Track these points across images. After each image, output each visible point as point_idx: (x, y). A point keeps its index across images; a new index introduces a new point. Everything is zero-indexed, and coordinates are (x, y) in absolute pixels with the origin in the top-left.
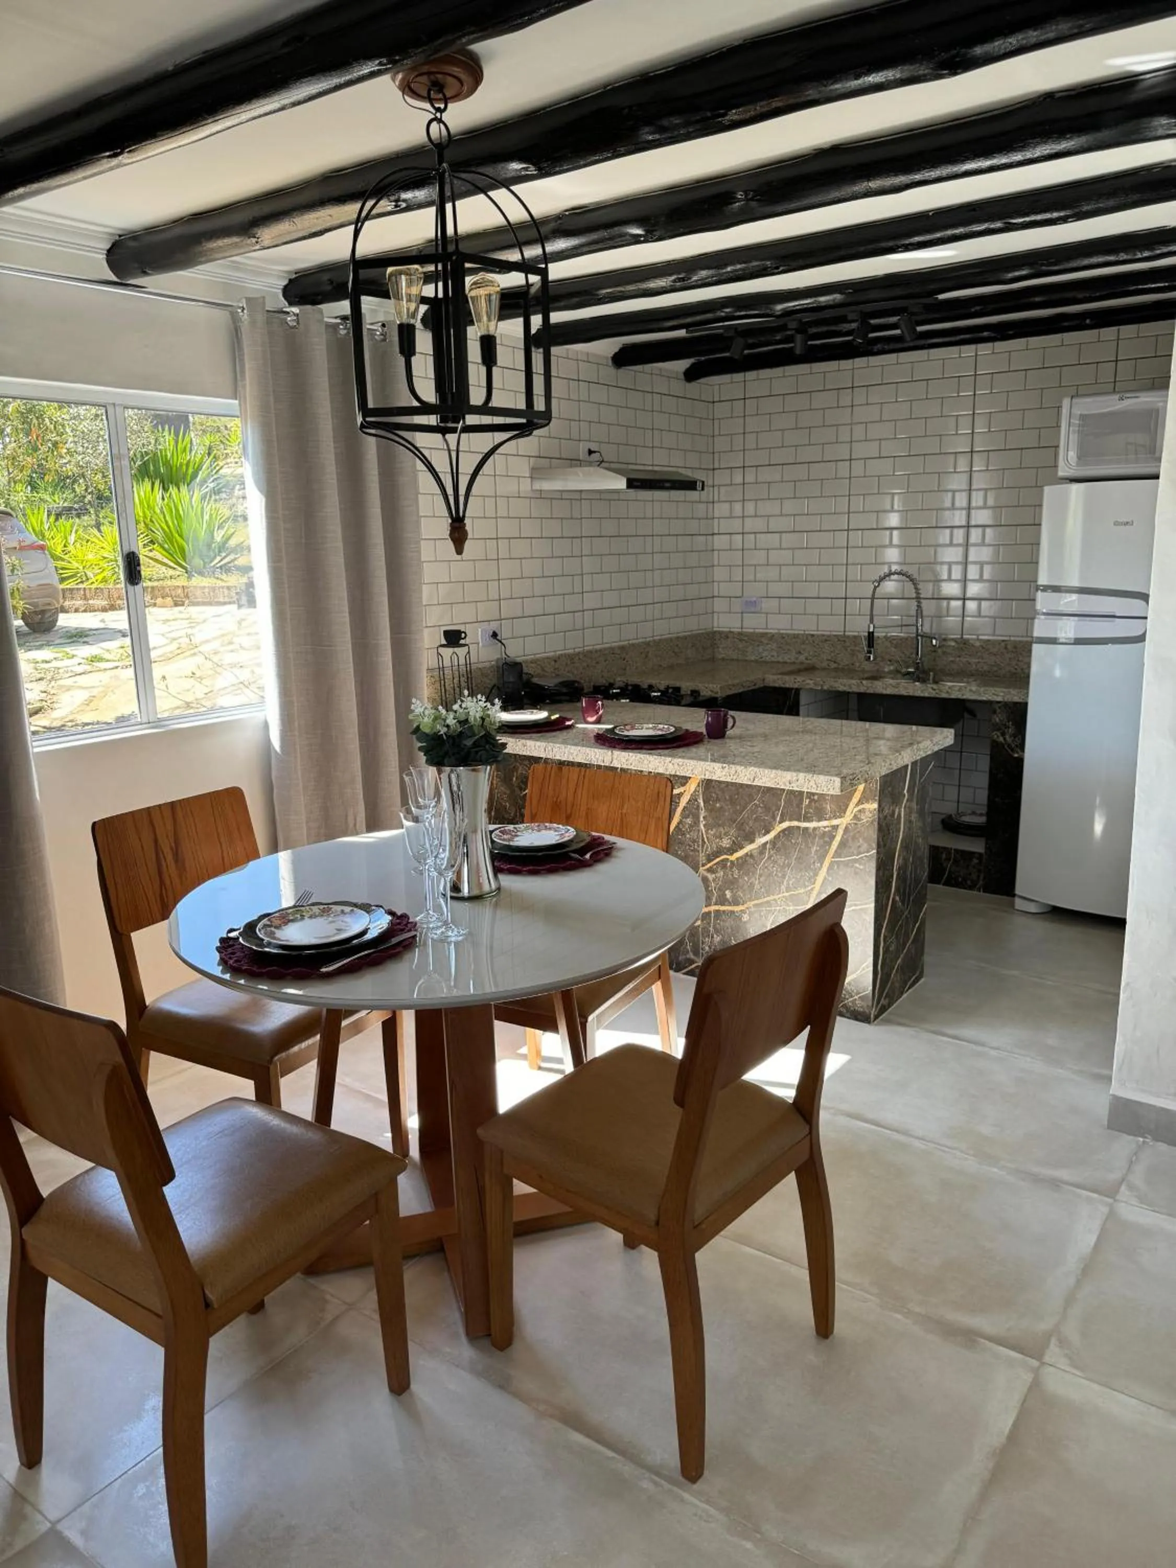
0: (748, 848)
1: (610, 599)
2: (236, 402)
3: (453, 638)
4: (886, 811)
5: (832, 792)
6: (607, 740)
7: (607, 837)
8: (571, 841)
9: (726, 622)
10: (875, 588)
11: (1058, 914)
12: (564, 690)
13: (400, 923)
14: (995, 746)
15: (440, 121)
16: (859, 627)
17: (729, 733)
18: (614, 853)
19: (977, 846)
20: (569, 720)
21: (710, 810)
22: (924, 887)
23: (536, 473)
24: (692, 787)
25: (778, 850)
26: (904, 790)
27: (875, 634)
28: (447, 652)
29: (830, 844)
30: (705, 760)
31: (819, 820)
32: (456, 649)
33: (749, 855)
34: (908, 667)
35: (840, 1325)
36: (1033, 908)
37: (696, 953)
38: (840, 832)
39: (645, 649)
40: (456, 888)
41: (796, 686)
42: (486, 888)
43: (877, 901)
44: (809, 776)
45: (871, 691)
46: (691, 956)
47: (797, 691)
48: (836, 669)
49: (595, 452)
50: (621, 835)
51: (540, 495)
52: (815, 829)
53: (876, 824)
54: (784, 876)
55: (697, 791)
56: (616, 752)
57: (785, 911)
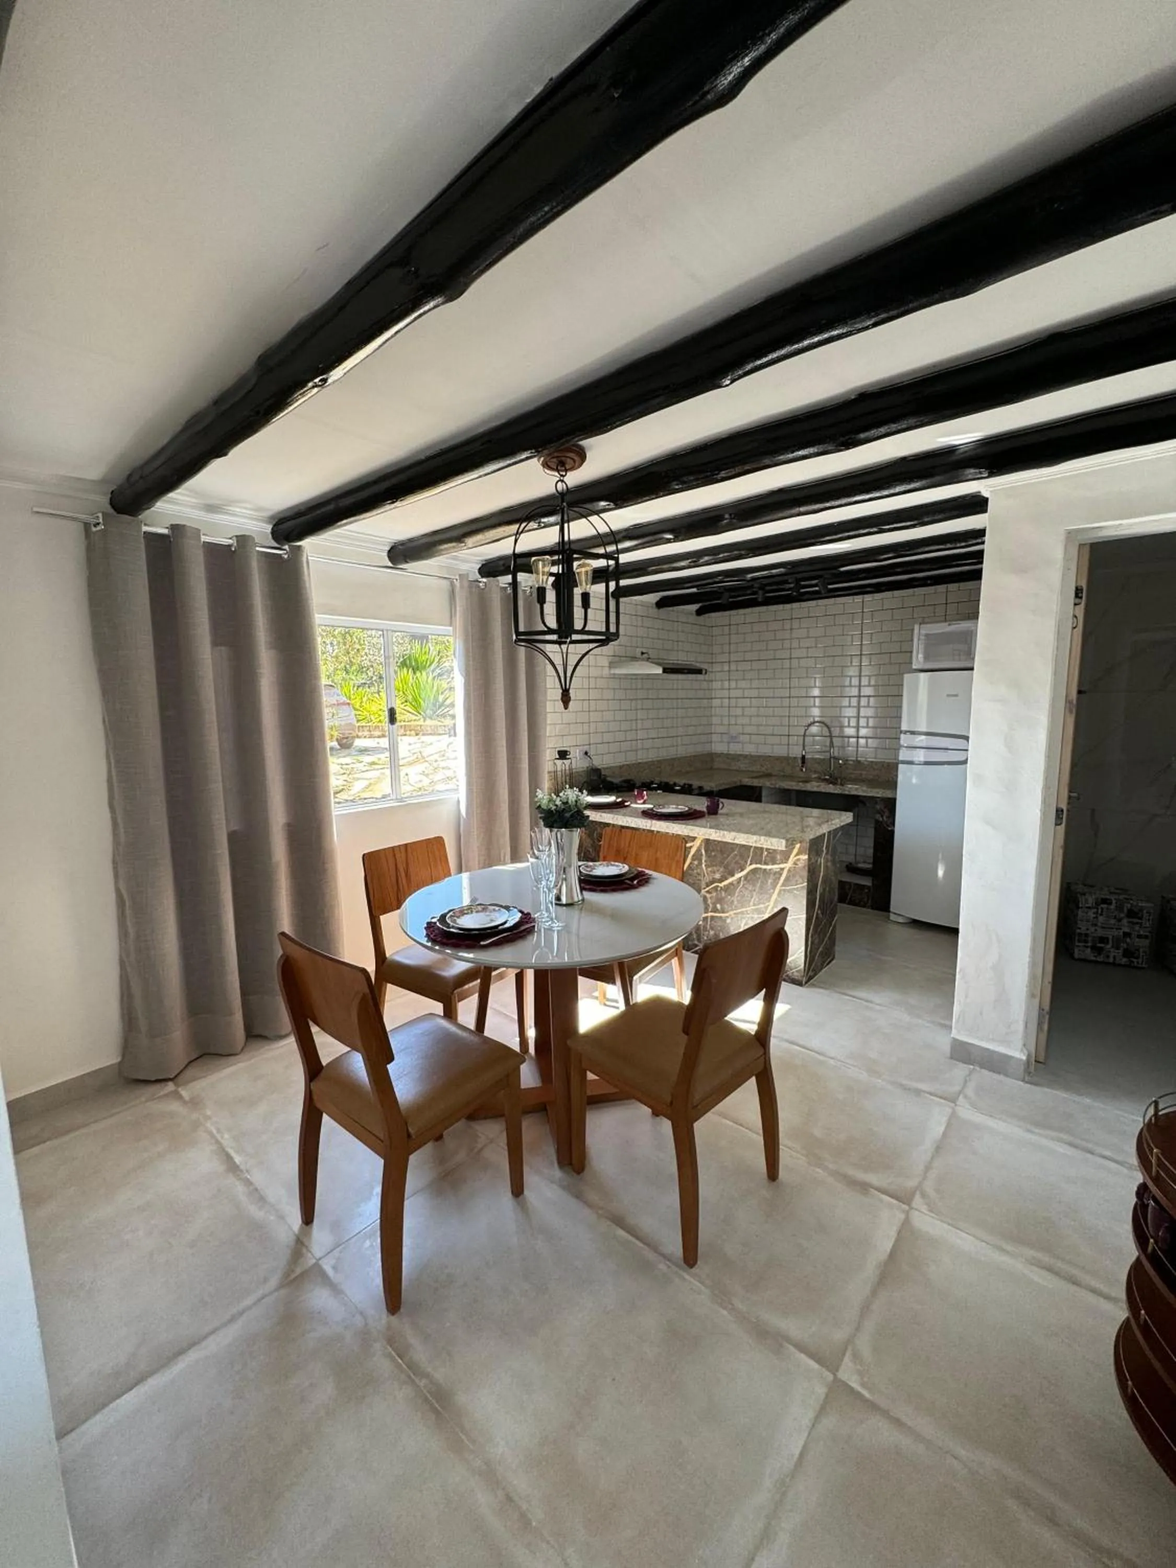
0: (730, 880)
1: (653, 734)
2: (451, 628)
3: (563, 755)
4: (813, 860)
5: (780, 849)
6: (647, 814)
7: (647, 871)
8: (626, 873)
9: (719, 747)
10: (806, 730)
11: (916, 924)
12: (625, 785)
13: (526, 918)
14: (877, 822)
15: (562, 481)
16: (797, 752)
17: (720, 811)
18: (651, 881)
19: (867, 882)
20: (627, 802)
21: (708, 856)
22: (836, 906)
23: (612, 665)
24: (697, 843)
25: (749, 881)
26: (823, 848)
27: (806, 757)
28: (559, 762)
29: (779, 878)
30: (705, 827)
31: (773, 864)
32: (565, 761)
33: (731, 884)
34: (825, 775)
35: (782, 1173)
36: (901, 920)
37: (699, 940)
38: (785, 872)
39: (671, 762)
40: (558, 898)
41: (760, 785)
42: (576, 899)
43: (807, 913)
44: (767, 838)
45: (804, 789)
46: (696, 942)
47: (761, 788)
48: (784, 776)
49: (645, 653)
50: (655, 870)
51: (614, 677)
52: (770, 870)
53: (807, 868)
54: (752, 898)
55: (701, 845)
56: (654, 822)
57: (752, 918)
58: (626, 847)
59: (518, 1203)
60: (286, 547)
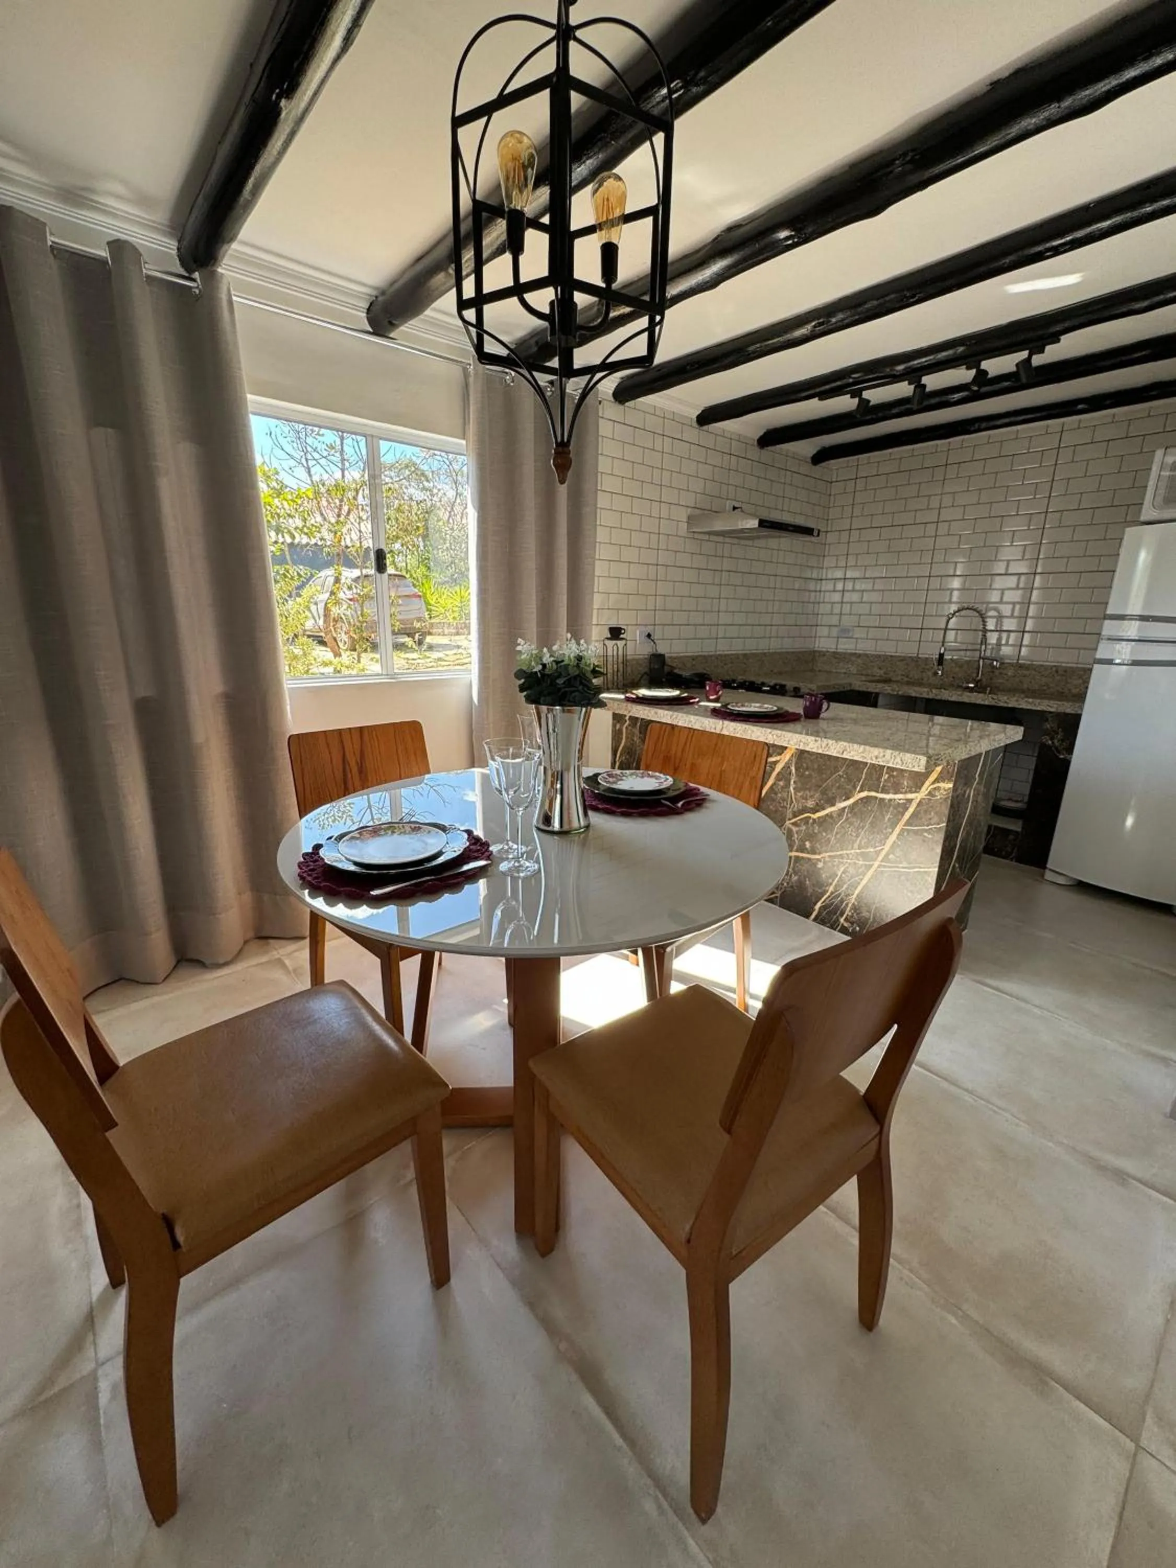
0: (829, 810)
1: (739, 618)
3: (616, 633)
4: (959, 791)
5: (916, 769)
6: (719, 715)
7: (703, 789)
8: (668, 789)
9: (825, 642)
10: (948, 621)
11: (1082, 887)
12: (697, 679)
13: (477, 848)
14: (1043, 746)
16: (932, 652)
17: (822, 716)
18: (707, 804)
19: (1016, 826)
20: (694, 698)
21: (800, 775)
22: (979, 858)
23: (690, 520)
24: (786, 756)
25: (855, 814)
26: (975, 774)
27: (946, 657)
28: (610, 644)
29: (903, 814)
30: (801, 733)
31: (895, 793)
32: (619, 642)
33: (829, 816)
34: (968, 683)
36: (1061, 880)
38: (913, 806)
39: (761, 657)
41: (877, 691)
42: (575, 824)
43: (940, 867)
44: (896, 753)
45: (939, 697)
47: (877, 694)
48: (909, 681)
49: (737, 508)
50: (719, 789)
51: (693, 536)
52: (890, 800)
53: (949, 800)
54: (857, 836)
55: (790, 760)
56: (726, 723)
57: (855, 863)
58: (679, 754)
60: (196, 275)
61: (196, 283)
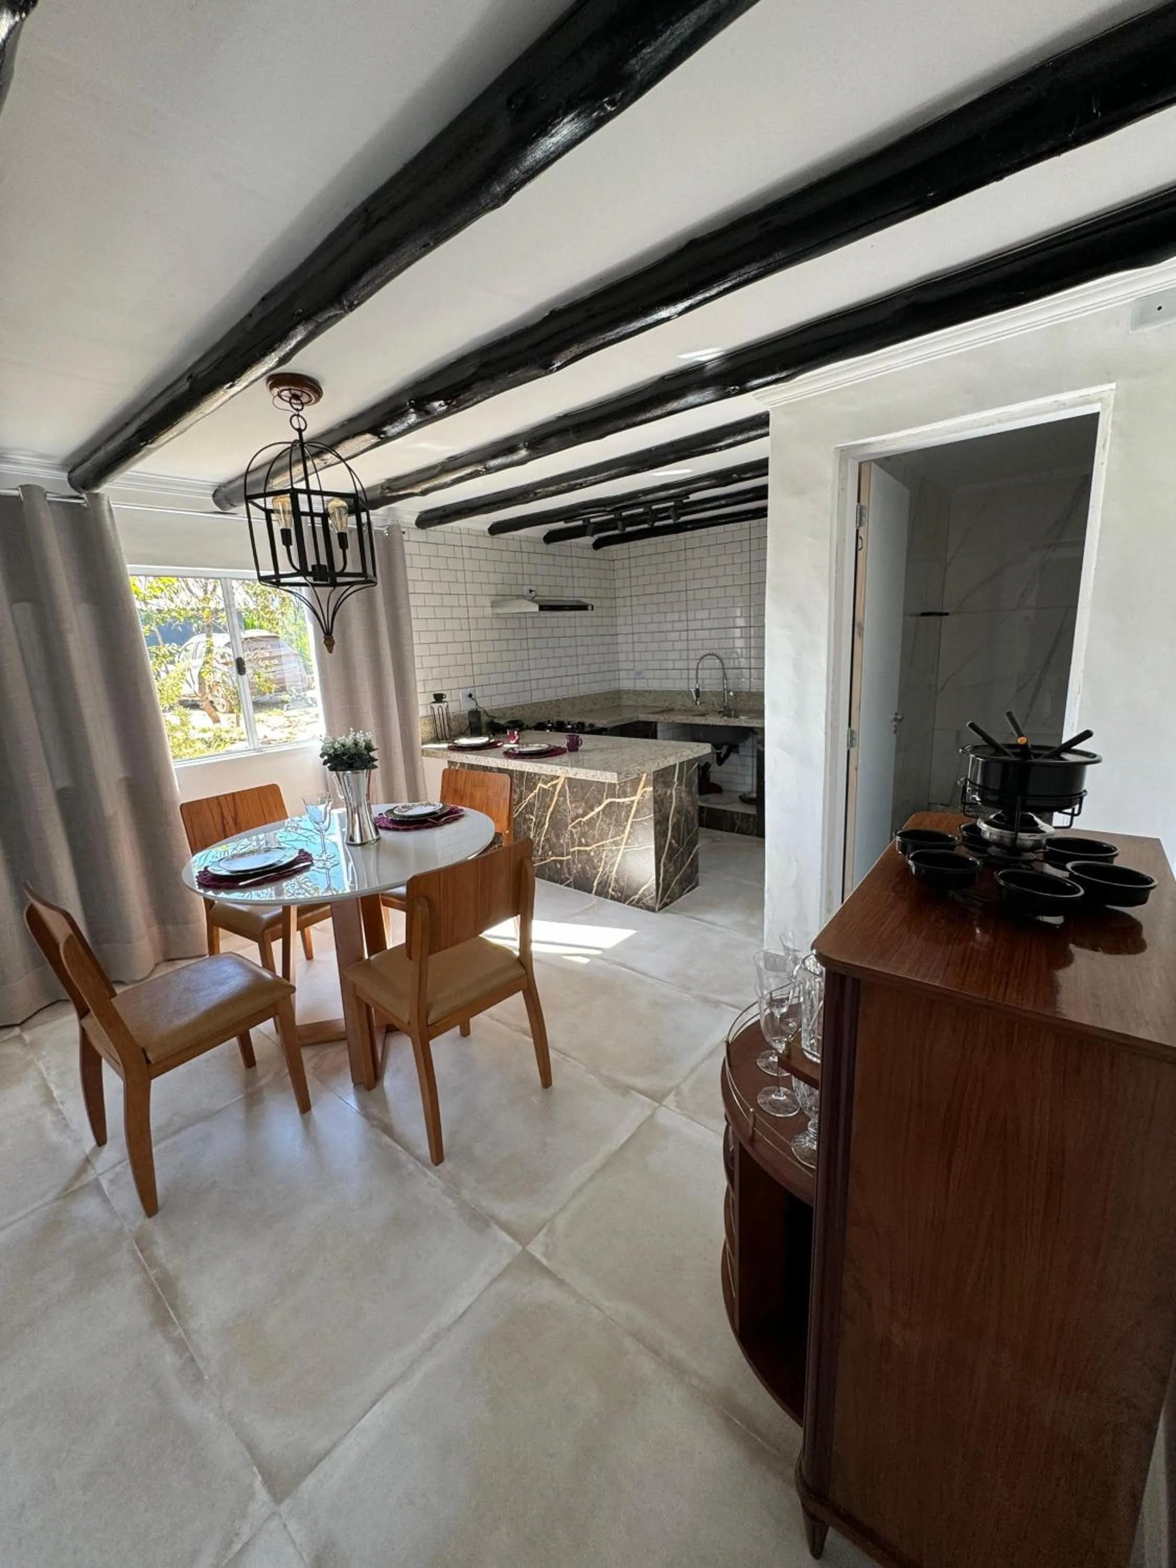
0: (591, 814)
1: (549, 673)
3: (439, 698)
4: (660, 792)
6: (509, 754)
7: (464, 810)
8: (437, 811)
9: (626, 684)
10: (698, 664)
12: (507, 725)
13: (302, 856)
15: (298, 415)
16: (691, 686)
17: (580, 748)
18: (463, 819)
20: (500, 742)
21: (572, 792)
22: (697, 831)
23: (494, 605)
24: (561, 780)
25: (606, 815)
26: (673, 778)
27: (700, 690)
28: (436, 706)
29: (630, 811)
30: (565, 764)
31: (624, 798)
32: (441, 705)
33: (592, 818)
34: (721, 708)
35: (555, 1082)
37: (570, 874)
38: (635, 805)
39: (572, 701)
40: (352, 839)
41: (654, 720)
42: (370, 839)
43: (656, 843)
45: (693, 722)
46: (567, 876)
47: (656, 723)
48: (685, 711)
49: (532, 592)
51: (498, 616)
52: (623, 803)
53: (652, 799)
54: (610, 831)
55: (564, 782)
56: (510, 761)
57: (611, 850)
58: (462, 787)
59: (303, 1118)
60: (84, 496)
61: (84, 500)
